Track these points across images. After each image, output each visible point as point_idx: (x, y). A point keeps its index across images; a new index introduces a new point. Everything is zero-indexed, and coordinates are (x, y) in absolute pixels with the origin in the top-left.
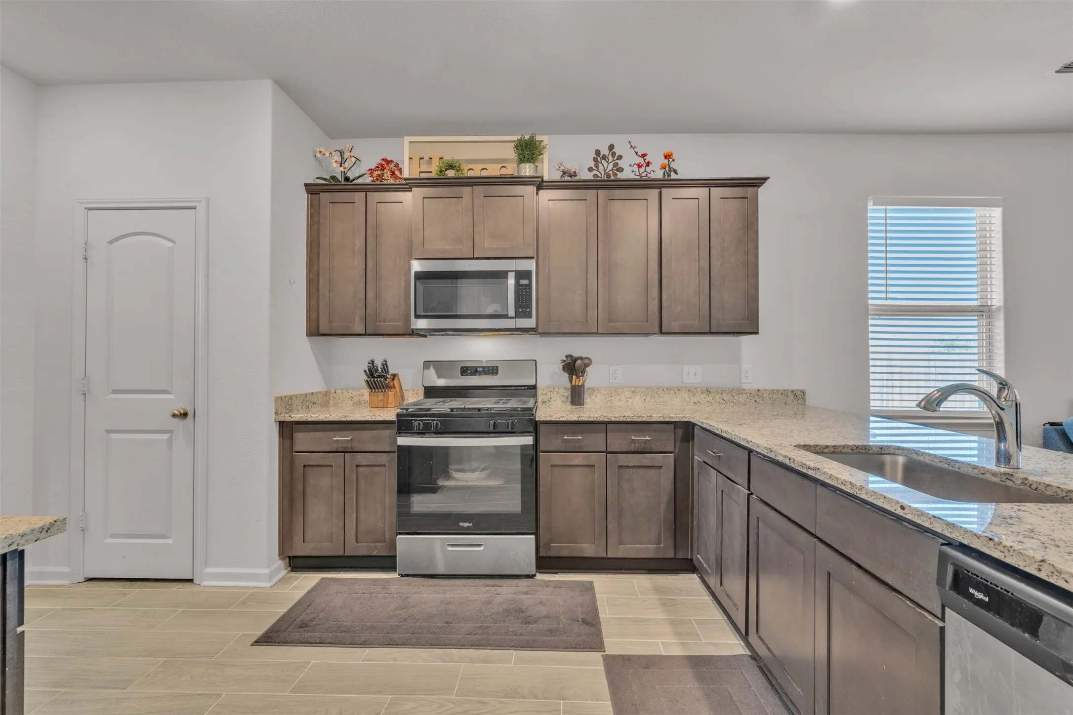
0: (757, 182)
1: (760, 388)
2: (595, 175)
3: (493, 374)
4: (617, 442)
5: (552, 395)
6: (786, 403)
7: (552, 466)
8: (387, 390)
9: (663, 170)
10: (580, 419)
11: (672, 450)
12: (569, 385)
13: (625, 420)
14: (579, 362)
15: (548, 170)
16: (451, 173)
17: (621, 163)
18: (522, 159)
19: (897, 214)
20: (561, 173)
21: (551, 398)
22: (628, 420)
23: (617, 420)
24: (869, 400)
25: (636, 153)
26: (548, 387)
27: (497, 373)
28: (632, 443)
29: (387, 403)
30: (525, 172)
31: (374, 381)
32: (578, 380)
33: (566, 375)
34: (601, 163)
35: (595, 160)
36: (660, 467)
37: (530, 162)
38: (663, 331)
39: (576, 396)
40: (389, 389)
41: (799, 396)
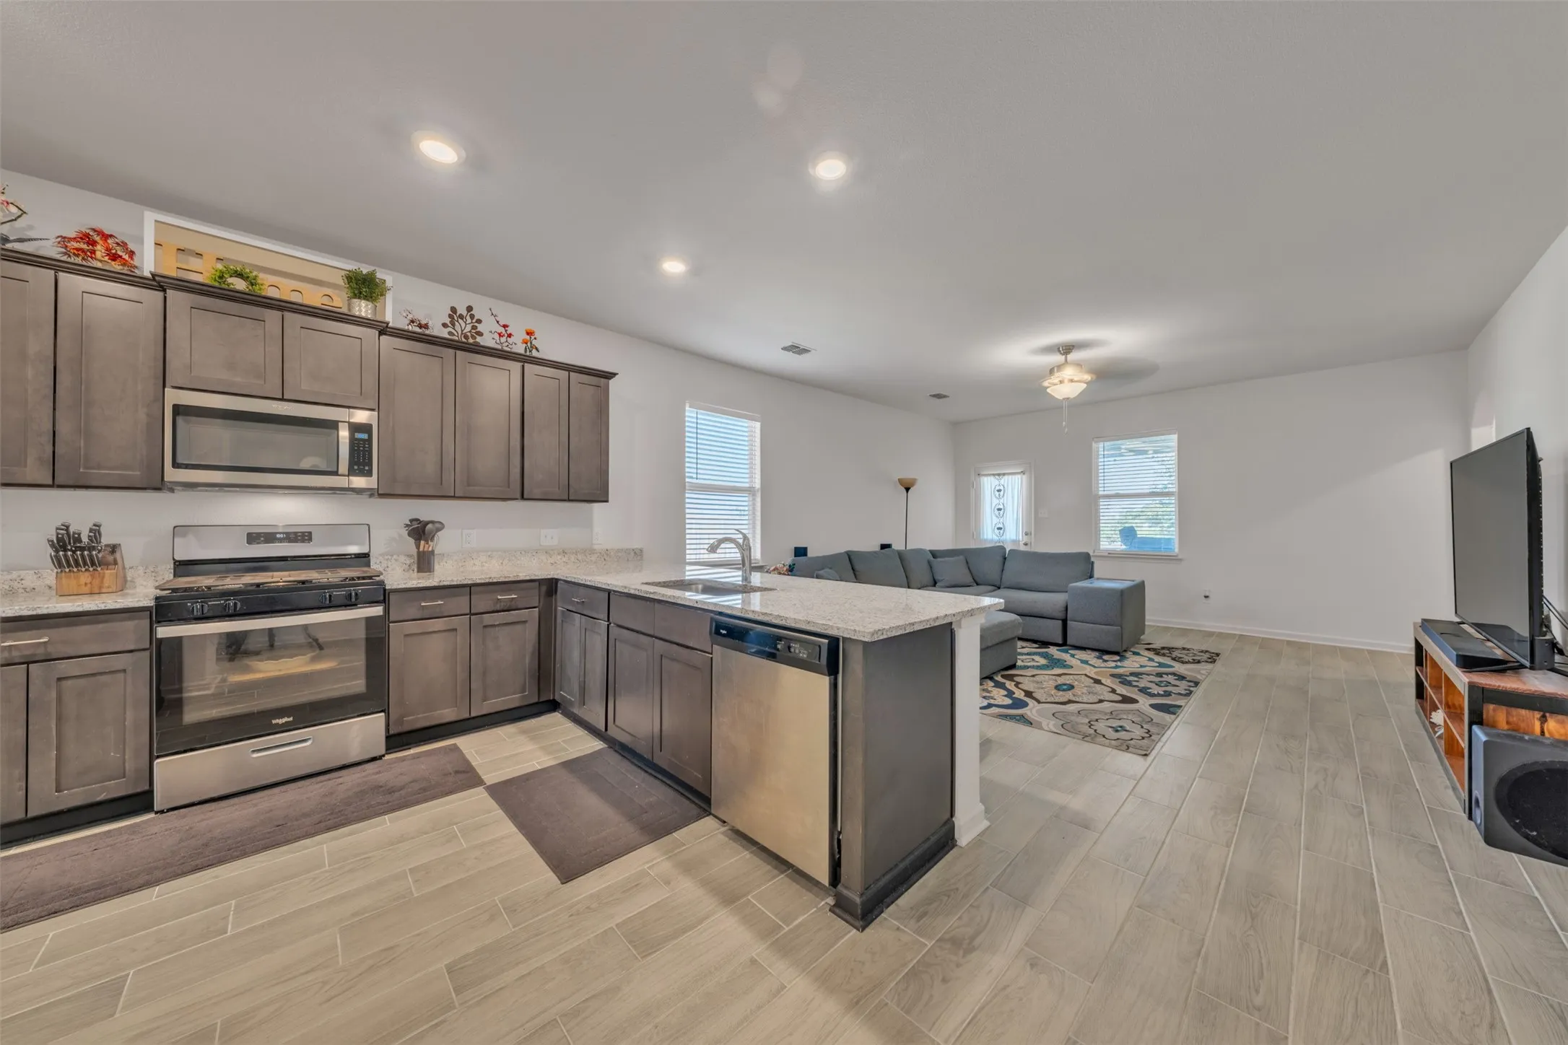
0: (609, 376)
1: (609, 548)
2: (450, 333)
3: (303, 541)
4: (481, 603)
5: (390, 563)
6: (628, 560)
7: (406, 636)
8: (99, 569)
9: (525, 345)
10: (441, 584)
11: (537, 605)
12: (414, 551)
13: (491, 581)
14: (430, 526)
15: (390, 315)
16: (240, 285)
17: (480, 328)
18: (358, 295)
19: (704, 416)
20: (409, 322)
21: (387, 567)
22: (495, 581)
23: (483, 582)
24: (685, 554)
25: (498, 322)
26: (382, 555)
27: (310, 539)
28: (497, 603)
29: (100, 588)
30: (360, 310)
31: (65, 556)
32: (427, 546)
33: (412, 541)
34: (458, 321)
35: (450, 316)
36: (525, 622)
37: (368, 300)
38: (525, 497)
39: (424, 562)
40: (102, 567)
41: (638, 554)
